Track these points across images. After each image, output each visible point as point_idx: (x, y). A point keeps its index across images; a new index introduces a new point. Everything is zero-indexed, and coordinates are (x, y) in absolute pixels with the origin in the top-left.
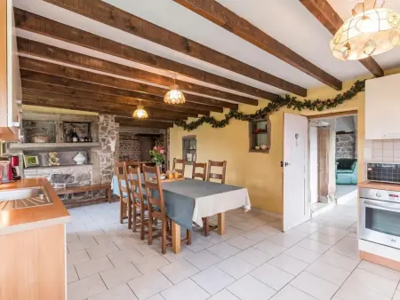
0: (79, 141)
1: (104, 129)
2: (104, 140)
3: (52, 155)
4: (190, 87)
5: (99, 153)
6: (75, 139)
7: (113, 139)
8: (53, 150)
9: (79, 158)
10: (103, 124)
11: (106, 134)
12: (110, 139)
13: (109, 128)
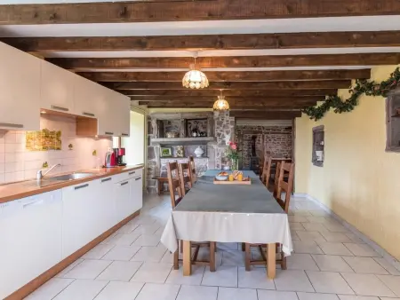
0: (197, 136)
1: (220, 124)
2: (219, 135)
3: (179, 148)
4: (236, 61)
5: (215, 147)
6: (195, 134)
7: (228, 133)
8: (179, 144)
9: (198, 151)
10: (218, 119)
11: (221, 128)
12: (225, 134)
13: (225, 123)
